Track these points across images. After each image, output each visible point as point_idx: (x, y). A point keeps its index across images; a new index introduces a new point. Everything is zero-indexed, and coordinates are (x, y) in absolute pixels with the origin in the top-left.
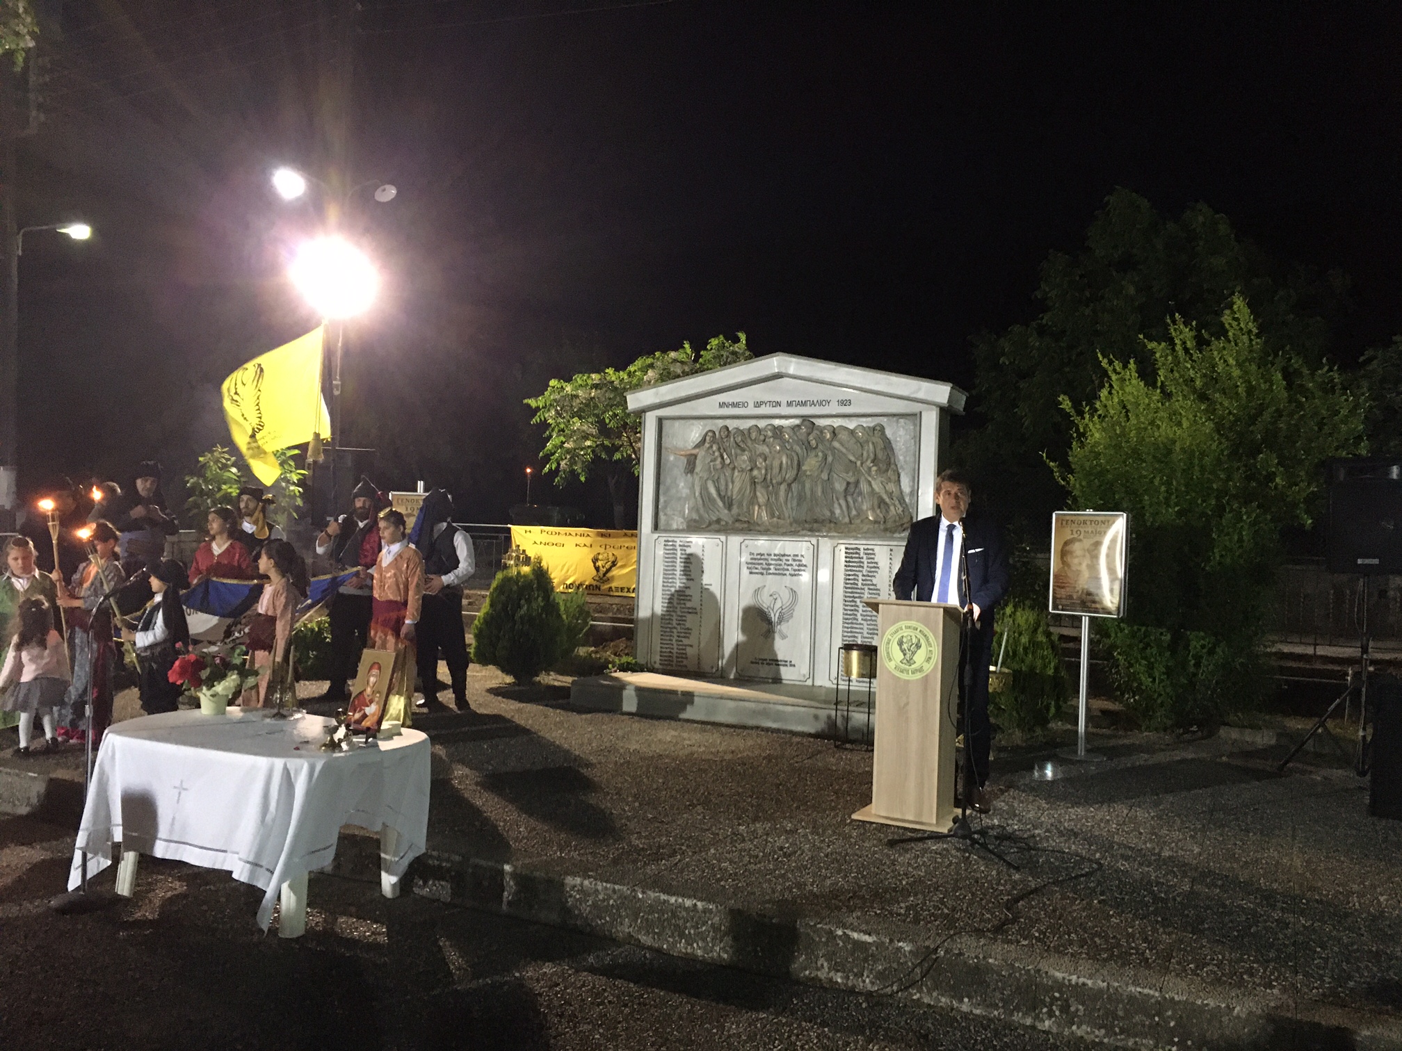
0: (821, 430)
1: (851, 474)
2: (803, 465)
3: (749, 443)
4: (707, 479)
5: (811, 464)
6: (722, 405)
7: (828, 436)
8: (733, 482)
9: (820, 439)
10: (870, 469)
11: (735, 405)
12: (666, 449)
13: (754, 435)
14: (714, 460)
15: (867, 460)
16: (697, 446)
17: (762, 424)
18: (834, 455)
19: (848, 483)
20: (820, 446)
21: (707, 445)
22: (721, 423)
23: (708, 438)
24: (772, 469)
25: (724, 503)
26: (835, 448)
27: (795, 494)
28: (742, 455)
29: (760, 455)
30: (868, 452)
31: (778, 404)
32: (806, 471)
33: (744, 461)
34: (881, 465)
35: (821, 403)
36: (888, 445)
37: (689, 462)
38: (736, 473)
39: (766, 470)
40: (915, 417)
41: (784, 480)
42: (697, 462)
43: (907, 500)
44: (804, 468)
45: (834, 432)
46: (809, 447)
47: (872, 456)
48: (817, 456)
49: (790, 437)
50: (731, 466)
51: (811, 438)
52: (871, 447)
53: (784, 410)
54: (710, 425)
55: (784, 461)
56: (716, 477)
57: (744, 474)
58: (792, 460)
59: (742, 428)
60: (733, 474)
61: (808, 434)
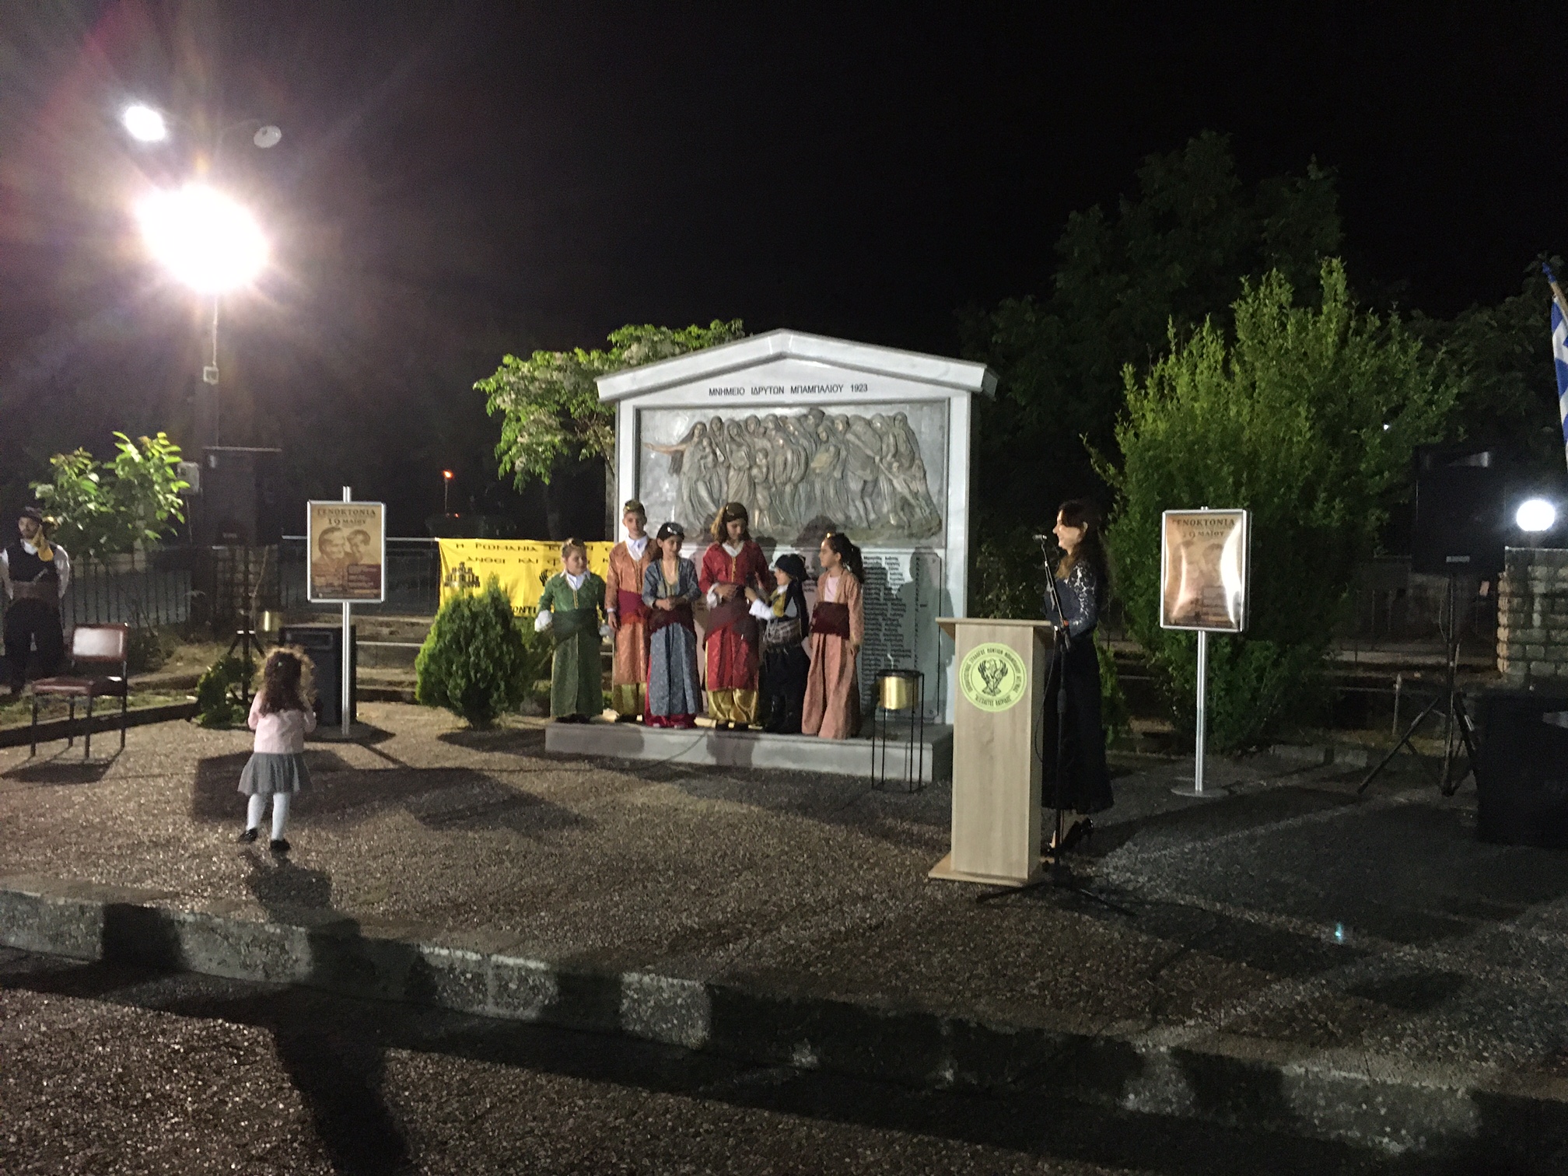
0: (832, 420)
1: (868, 471)
2: (812, 460)
3: (747, 438)
4: (697, 480)
5: (821, 460)
6: (713, 392)
7: (840, 427)
8: (728, 483)
9: (832, 431)
10: (890, 465)
11: (728, 392)
12: (646, 444)
13: (752, 427)
14: (706, 457)
15: (887, 455)
16: (684, 441)
17: (761, 414)
18: (847, 450)
20: (832, 439)
21: (696, 439)
22: (712, 413)
23: (696, 432)
24: (774, 467)
26: (848, 441)
27: (803, 496)
28: (738, 451)
29: (760, 450)
30: (888, 446)
31: (781, 390)
32: (814, 470)
33: (742, 459)
34: (904, 461)
35: (831, 389)
36: (911, 437)
37: (674, 460)
38: (732, 473)
39: (768, 468)
40: (944, 404)
41: (790, 480)
42: (685, 459)
43: (935, 500)
44: (813, 465)
45: (848, 423)
46: (818, 441)
47: (892, 449)
48: (827, 450)
49: (795, 429)
50: (726, 464)
51: (821, 429)
52: (891, 439)
53: (788, 397)
54: (699, 416)
55: (789, 457)
56: (708, 477)
57: (741, 474)
58: (799, 456)
59: (737, 419)
60: (728, 474)
61: (817, 426)
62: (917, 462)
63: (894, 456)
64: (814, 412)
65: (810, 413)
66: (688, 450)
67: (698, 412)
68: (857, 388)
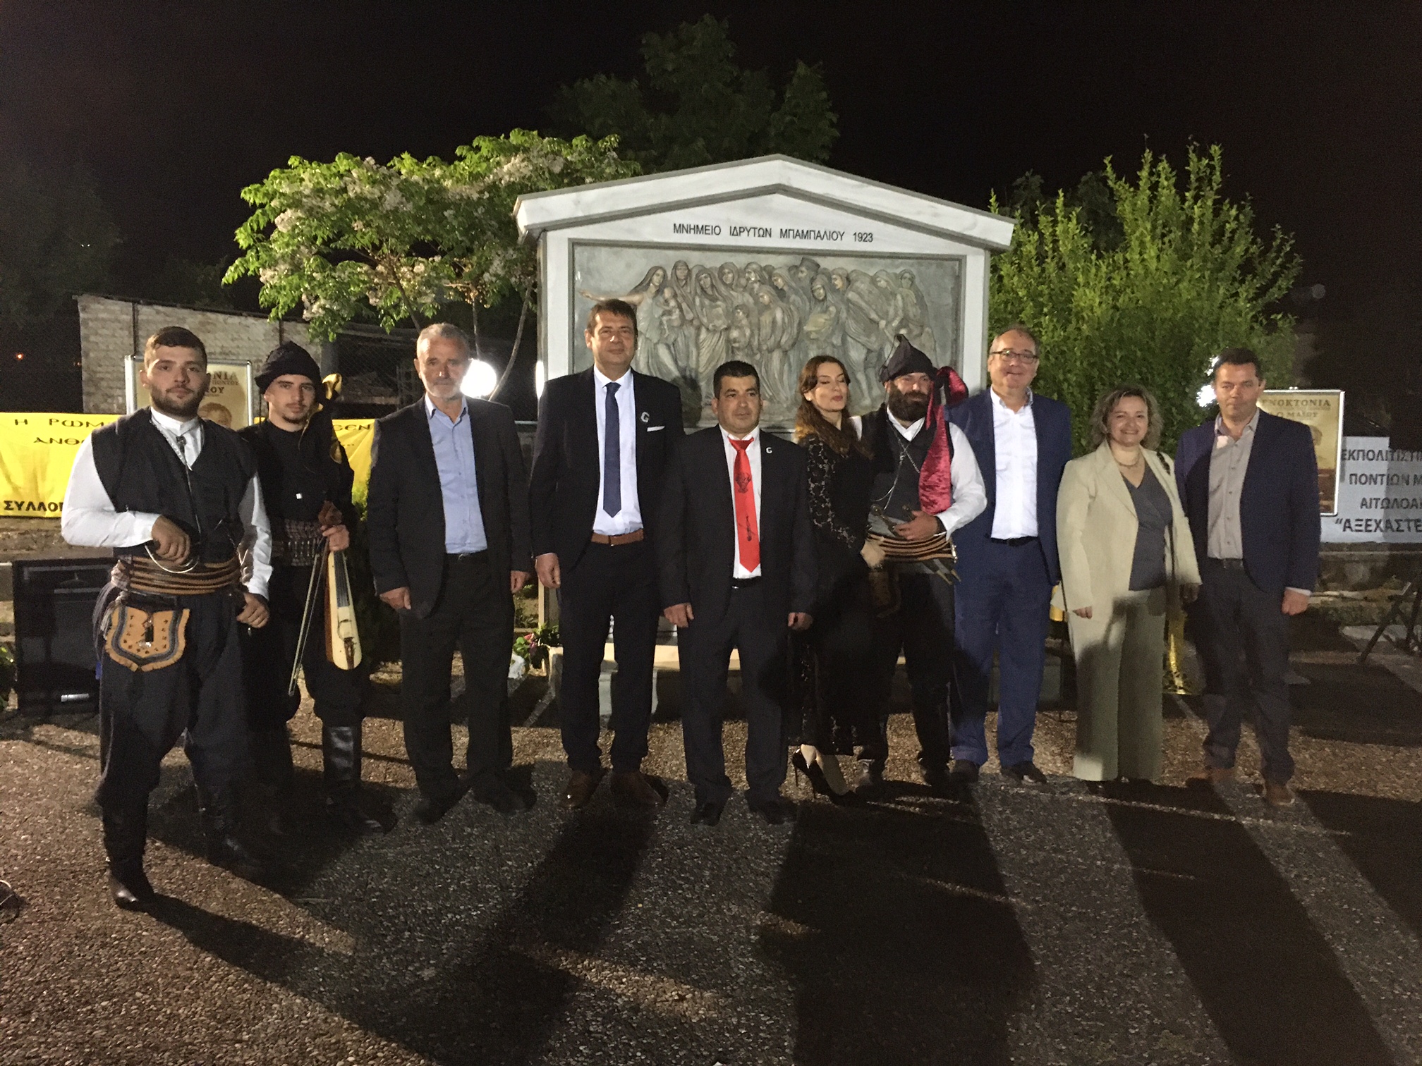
0: (828, 275)
3: (722, 289)
4: (658, 343)
5: (818, 322)
7: (839, 284)
8: (698, 347)
9: (830, 287)
12: (584, 291)
13: (729, 277)
15: (894, 319)
16: (636, 290)
17: (740, 260)
18: (849, 311)
20: (829, 298)
21: (652, 289)
23: (654, 279)
25: (685, 378)
26: (849, 301)
30: (896, 308)
32: (811, 332)
33: (718, 317)
35: (830, 235)
36: (920, 299)
38: (703, 335)
39: (751, 330)
40: (958, 263)
42: (640, 314)
44: (806, 328)
45: (848, 280)
46: (814, 299)
47: (901, 314)
48: (825, 311)
49: (786, 283)
51: (816, 284)
53: (775, 242)
55: (778, 316)
56: (671, 340)
57: (718, 335)
58: (791, 317)
59: (708, 266)
60: (698, 335)
61: (812, 280)
62: (927, 329)
63: (901, 322)
64: (806, 263)
65: (801, 264)
66: (643, 302)
67: (657, 252)
68: (863, 237)
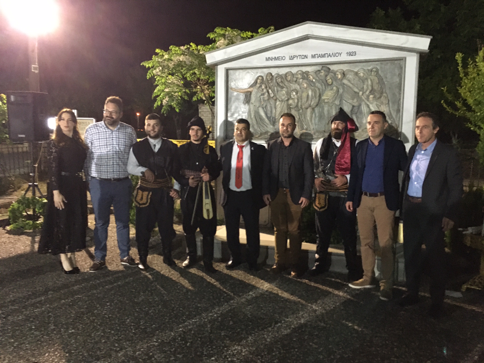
0: (335, 73)
1: (355, 100)
3: (286, 83)
4: (259, 107)
6: (268, 59)
7: (339, 76)
8: (275, 108)
9: (335, 78)
10: (368, 97)
11: (276, 59)
12: (231, 88)
13: (289, 78)
14: (263, 94)
15: (366, 91)
16: (252, 86)
17: (294, 70)
19: (353, 106)
20: (334, 83)
21: (258, 85)
22: (266, 71)
23: (259, 81)
25: (270, 121)
27: (317, 115)
30: (367, 85)
31: (306, 57)
32: (324, 100)
33: (283, 95)
34: (376, 94)
35: (335, 55)
36: (381, 80)
37: (246, 96)
38: (278, 103)
39: (298, 100)
41: (310, 106)
42: (252, 95)
43: (394, 116)
44: (323, 98)
45: (344, 74)
47: (370, 88)
48: (332, 89)
49: (314, 78)
51: (328, 78)
52: (370, 82)
53: (309, 61)
54: (260, 73)
55: (310, 93)
56: (264, 106)
57: (283, 102)
58: (315, 93)
59: (280, 74)
60: (276, 103)
61: (326, 76)
62: (384, 94)
63: (370, 92)
64: (324, 68)
65: (322, 69)
66: (254, 91)
67: (260, 70)
68: (350, 54)
